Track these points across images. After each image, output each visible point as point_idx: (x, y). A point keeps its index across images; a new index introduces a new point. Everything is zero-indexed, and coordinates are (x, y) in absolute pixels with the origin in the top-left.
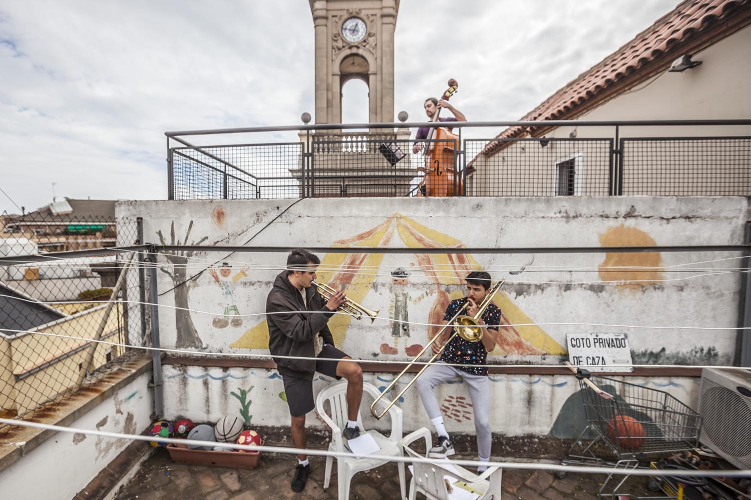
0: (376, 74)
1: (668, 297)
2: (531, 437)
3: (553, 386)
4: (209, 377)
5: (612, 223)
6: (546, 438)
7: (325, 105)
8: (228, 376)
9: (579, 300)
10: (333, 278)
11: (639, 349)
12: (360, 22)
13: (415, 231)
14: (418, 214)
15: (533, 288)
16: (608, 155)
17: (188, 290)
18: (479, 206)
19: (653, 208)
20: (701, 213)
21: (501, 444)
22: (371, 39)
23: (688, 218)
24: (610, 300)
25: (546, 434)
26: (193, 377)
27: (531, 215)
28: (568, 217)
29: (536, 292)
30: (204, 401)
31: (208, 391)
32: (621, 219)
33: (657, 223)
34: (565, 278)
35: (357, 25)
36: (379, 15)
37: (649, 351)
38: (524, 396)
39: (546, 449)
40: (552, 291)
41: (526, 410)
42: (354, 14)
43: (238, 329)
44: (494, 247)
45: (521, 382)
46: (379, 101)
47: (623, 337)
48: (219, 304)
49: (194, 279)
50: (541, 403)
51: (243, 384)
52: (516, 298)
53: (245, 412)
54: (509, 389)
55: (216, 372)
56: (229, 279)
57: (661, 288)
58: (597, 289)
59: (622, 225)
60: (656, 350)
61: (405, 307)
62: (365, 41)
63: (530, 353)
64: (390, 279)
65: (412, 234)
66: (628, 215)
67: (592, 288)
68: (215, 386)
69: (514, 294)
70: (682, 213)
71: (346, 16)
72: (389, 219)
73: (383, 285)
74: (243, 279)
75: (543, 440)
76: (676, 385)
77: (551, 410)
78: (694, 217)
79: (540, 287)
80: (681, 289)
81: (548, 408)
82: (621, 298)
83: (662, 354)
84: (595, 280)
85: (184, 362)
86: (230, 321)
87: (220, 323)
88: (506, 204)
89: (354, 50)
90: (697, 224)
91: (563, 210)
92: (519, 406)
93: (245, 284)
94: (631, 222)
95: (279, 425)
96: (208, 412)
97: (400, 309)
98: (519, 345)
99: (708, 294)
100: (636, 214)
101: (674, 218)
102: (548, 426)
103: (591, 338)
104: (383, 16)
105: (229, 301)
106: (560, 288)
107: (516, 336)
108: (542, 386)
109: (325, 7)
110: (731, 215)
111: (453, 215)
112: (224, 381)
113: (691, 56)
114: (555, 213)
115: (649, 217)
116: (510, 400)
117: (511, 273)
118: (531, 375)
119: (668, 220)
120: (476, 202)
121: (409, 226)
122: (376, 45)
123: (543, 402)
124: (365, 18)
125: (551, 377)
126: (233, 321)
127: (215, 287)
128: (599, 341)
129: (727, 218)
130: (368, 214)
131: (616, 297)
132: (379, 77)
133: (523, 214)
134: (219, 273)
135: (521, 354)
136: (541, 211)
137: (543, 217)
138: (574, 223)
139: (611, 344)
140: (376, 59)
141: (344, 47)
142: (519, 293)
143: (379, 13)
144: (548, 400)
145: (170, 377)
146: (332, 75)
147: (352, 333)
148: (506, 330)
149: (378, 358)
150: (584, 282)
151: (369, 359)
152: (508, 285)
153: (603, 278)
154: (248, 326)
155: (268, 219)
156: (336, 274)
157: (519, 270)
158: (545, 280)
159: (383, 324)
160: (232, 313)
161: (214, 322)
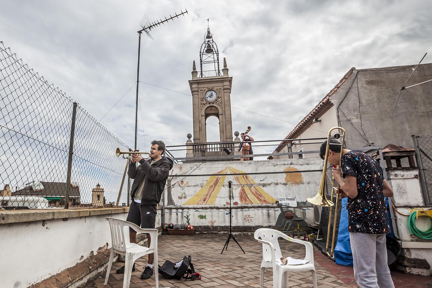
1: (305, 186)
3: (275, 211)
4: (178, 212)
5: (287, 166)
7: (198, 130)
8: (184, 211)
9: (280, 188)
11: (300, 201)
12: (214, 92)
13: (233, 170)
14: (234, 166)
16: (287, 149)
17: (171, 189)
19: (297, 162)
22: (219, 99)
24: (289, 188)
25: (274, 225)
26: (173, 212)
29: (268, 186)
30: (176, 219)
31: (177, 216)
32: (289, 165)
33: (299, 166)
34: (276, 182)
35: (212, 93)
37: (303, 202)
38: (267, 214)
40: (273, 185)
41: (268, 218)
42: (211, 89)
43: (185, 199)
44: (255, 173)
45: (265, 210)
47: (294, 197)
48: (180, 192)
49: (173, 185)
51: (188, 214)
53: (188, 222)
54: (262, 212)
55: (180, 211)
56: (183, 185)
57: (303, 183)
58: (285, 184)
59: (290, 167)
60: (305, 201)
62: (216, 100)
63: (269, 203)
66: (291, 164)
67: (284, 184)
68: (180, 214)
69: (262, 187)
70: (306, 163)
71: (207, 90)
72: (226, 168)
73: (226, 185)
74: (187, 185)
76: (309, 210)
77: (275, 218)
78: (309, 164)
79: (269, 184)
80: (309, 184)
81: (274, 218)
82: (292, 187)
83: (307, 202)
84: (284, 181)
85: (171, 209)
86: (183, 197)
87: (180, 198)
88: (258, 163)
89: (211, 105)
90: (310, 166)
91: (273, 163)
92: (266, 217)
93: (188, 186)
94: (292, 166)
95: (198, 226)
96: (177, 222)
97: (231, 192)
98: (265, 201)
99: (316, 185)
100: (293, 164)
101: (303, 164)
103: (285, 198)
104: (224, 89)
105: (183, 191)
106: (275, 184)
107: (264, 198)
108: (271, 211)
109: (197, 87)
111: (244, 166)
112: (182, 213)
113: (317, 119)
114: (271, 164)
115: (296, 164)
116: (263, 215)
117: (261, 181)
118: (268, 208)
119: (302, 165)
121: (232, 169)
122: (222, 102)
123: (273, 216)
124: (216, 90)
125: (274, 208)
126: (184, 197)
128: (287, 199)
129: (318, 164)
130: (221, 167)
131: (291, 186)
132: (223, 116)
134: (180, 183)
135: (266, 204)
136: (267, 164)
138: (276, 167)
139: (291, 199)
140: (222, 108)
141: (206, 103)
142: (263, 186)
143: (222, 88)
145: (167, 213)
146: (201, 116)
147: (217, 199)
148: (261, 197)
149: (225, 206)
150: (281, 182)
151: (223, 206)
152: (260, 184)
153: (286, 181)
154: (188, 198)
155: (194, 169)
156: (213, 183)
157: (263, 180)
158: (270, 182)
159: (226, 196)
160: (184, 195)
161: (179, 197)
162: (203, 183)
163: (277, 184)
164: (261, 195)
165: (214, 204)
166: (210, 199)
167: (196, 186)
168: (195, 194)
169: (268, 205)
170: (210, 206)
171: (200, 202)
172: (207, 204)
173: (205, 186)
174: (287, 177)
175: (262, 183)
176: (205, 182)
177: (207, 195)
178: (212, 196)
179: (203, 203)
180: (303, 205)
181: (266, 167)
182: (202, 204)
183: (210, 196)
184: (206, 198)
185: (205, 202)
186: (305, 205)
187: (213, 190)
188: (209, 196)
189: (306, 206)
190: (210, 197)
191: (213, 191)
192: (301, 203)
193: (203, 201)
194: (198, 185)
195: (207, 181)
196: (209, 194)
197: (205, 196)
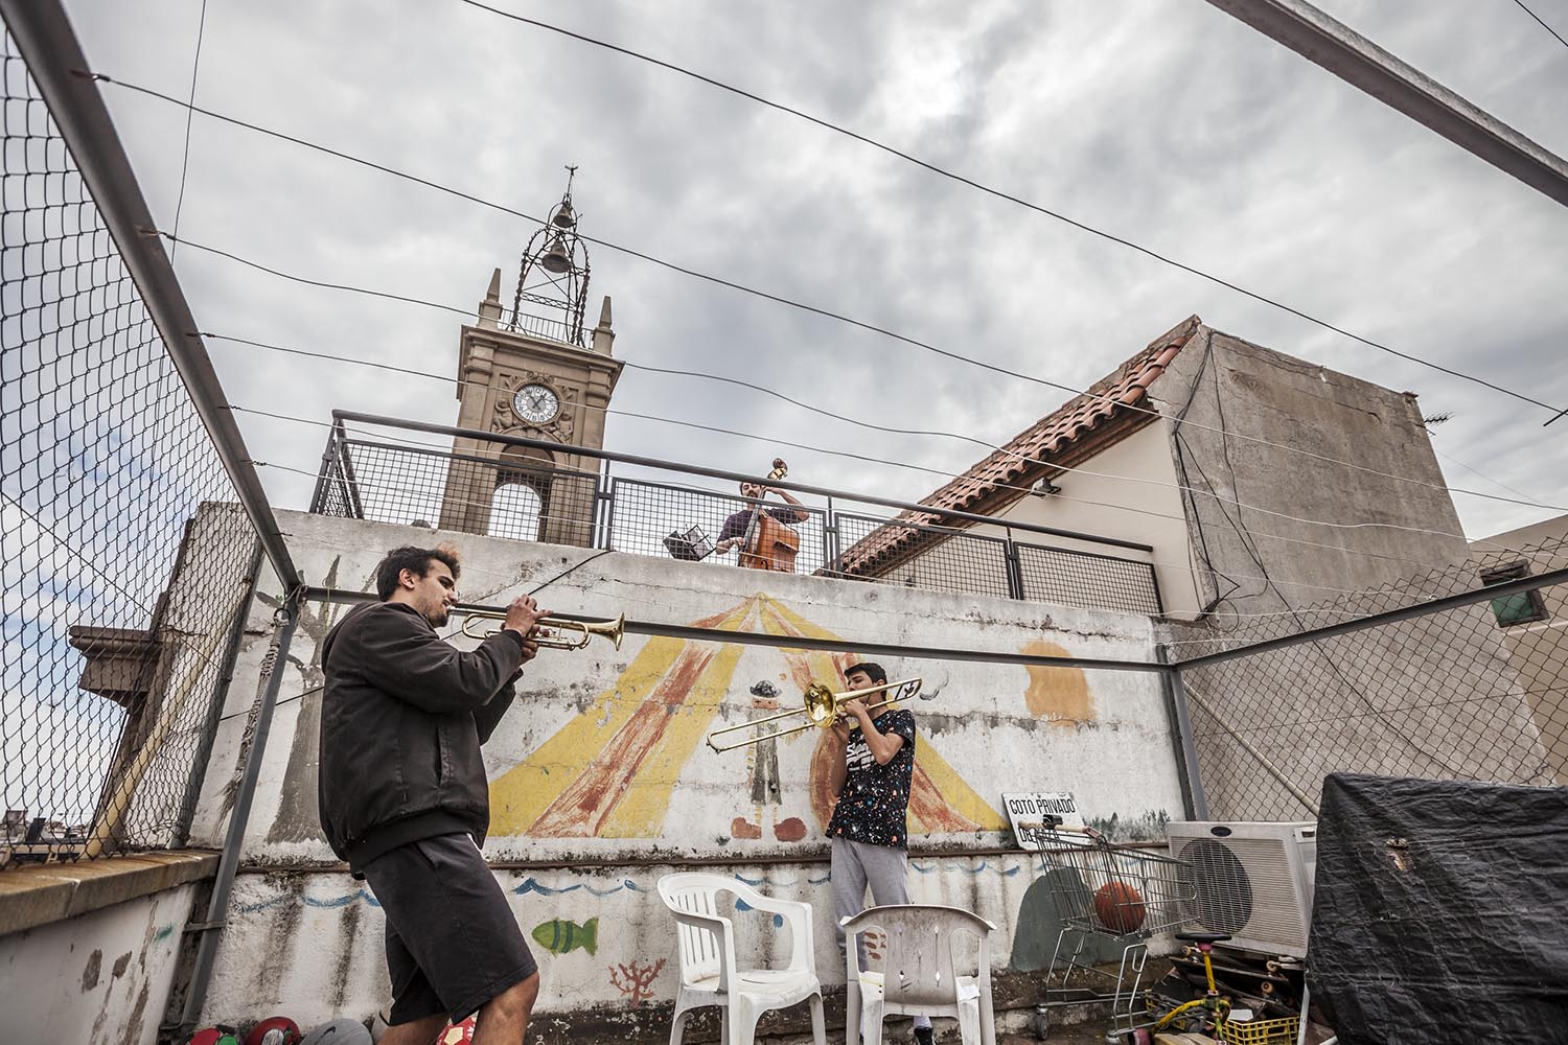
1: (1106, 738)
3: (1003, 874)
4: (362, 901)
5: (1031, 634)
6: (1007, 974)
9: (1010, 741)
10: (652, 694)
11: (1089, 815)
13: (787, 623)
14: (791, 598)
15: (952, 720)
16: (1002, 560)
18: (873, 596)
19: (1068, 620)
20: (1114, 632)
23: (1103, 635)
24: (1046, 743)
25: (1005, 966)
26: (319, 904)
27: (937, 615)
28: (981, 622)
29: (956, 727)
30: (336, 967)
31: (351, 940)
32: (1038, 631)
33: (1076, 636)
34: (990, 709)
37: (1100, 820)
38: (967, 895)
39: (1012, 991)
40: (976, 726)
45: (960, 871)
47: (1069, 796)
50: (991, 908)
52: (932, 737)
54: (944, 885)
57: (1096, 726)
58: (1029, 725)
59: (1040, 637)
60: (1108, 817)
61: (773, 749)
63: (960, 828)
64: (748, 699)
65: (782, 627)
66: (1046, 626)
67: (1022, 723)
69: (928, 731)
70: (1098, 631)
72: (749, 601)
73: (738, 709)
75: (1003, 979)
77: (1006, 919)
78: (1109, 635)
79: (961, 721)
80: (1116, 728)
81: (1002, 916)
82: (1056, 740)
83: (1115, 823)
84: (1024, 713)
85: (296, 872)
88: (908, 596)
90: (1113, 643)
91: (975, 611)
94: (1049, 636)
96: (340, 999)
97: (765, 754)
98: (943, 814)
99: (1143, 736)
100: (1053, 625)
101: (1090, 634)
102: (1006, 950)
103: (1034, 799)
106: (986, 723)
107: (938, 799)
108: (988, 876)
110: (1140, 635)
111: (840, 604)
114: (967, 616)
115: (1066, 631)
117: (922, 697)
118: (971, 856)
119: (1085, 636)
120: (869, 590)
123: (994, 905)
128: (1043, 804)
130: (717, 589)
131: (1050, 737)
133: (929, 612)
135: (949, 831)
136: (950, 611)
137: (953, 619)
138: (988, 628)
139: (1057, 807)
142: (935, 729)
144: (1000, 902)
145: (250, 909)
147: (680, 798)
148: (924, 789)
149: (727, 846)
150: (1012, 714)
151: (711, 849)
153: (1032, 710)
155: (539, 578)
156: (659, 684)
158: (965, 710)
159: (736, 781)
162: (593, 678)
163: (994, 721)
164: (923, 779)
165: (651, 835)
166: (629, 793)
167: (539, 694)
168: (522, 757)
169: (959, 838)
170: (626, 845)
171: (555, 818)
172: (603, 829)
173: (607, 706)
174: (1032, 688)
175: (930, 712)
176: (607, 673)
177: (613, 766)
178: (643, 773)
179: (580, 827)
180: (1102, 836)
181: (944, 625)
182: (567, 835)
183: (632, 772)
184: (604, 791)
185: (595, 816)
186: (1112, 837)
187: (658, 735)
188: (623, 772)
190: (633, 779)
191: (652, 742)
192: (1096, 824)
193: (577, 811)
194: (552, 694)
195: (621, 668)
196: (629, 760)
197: (597, 774)
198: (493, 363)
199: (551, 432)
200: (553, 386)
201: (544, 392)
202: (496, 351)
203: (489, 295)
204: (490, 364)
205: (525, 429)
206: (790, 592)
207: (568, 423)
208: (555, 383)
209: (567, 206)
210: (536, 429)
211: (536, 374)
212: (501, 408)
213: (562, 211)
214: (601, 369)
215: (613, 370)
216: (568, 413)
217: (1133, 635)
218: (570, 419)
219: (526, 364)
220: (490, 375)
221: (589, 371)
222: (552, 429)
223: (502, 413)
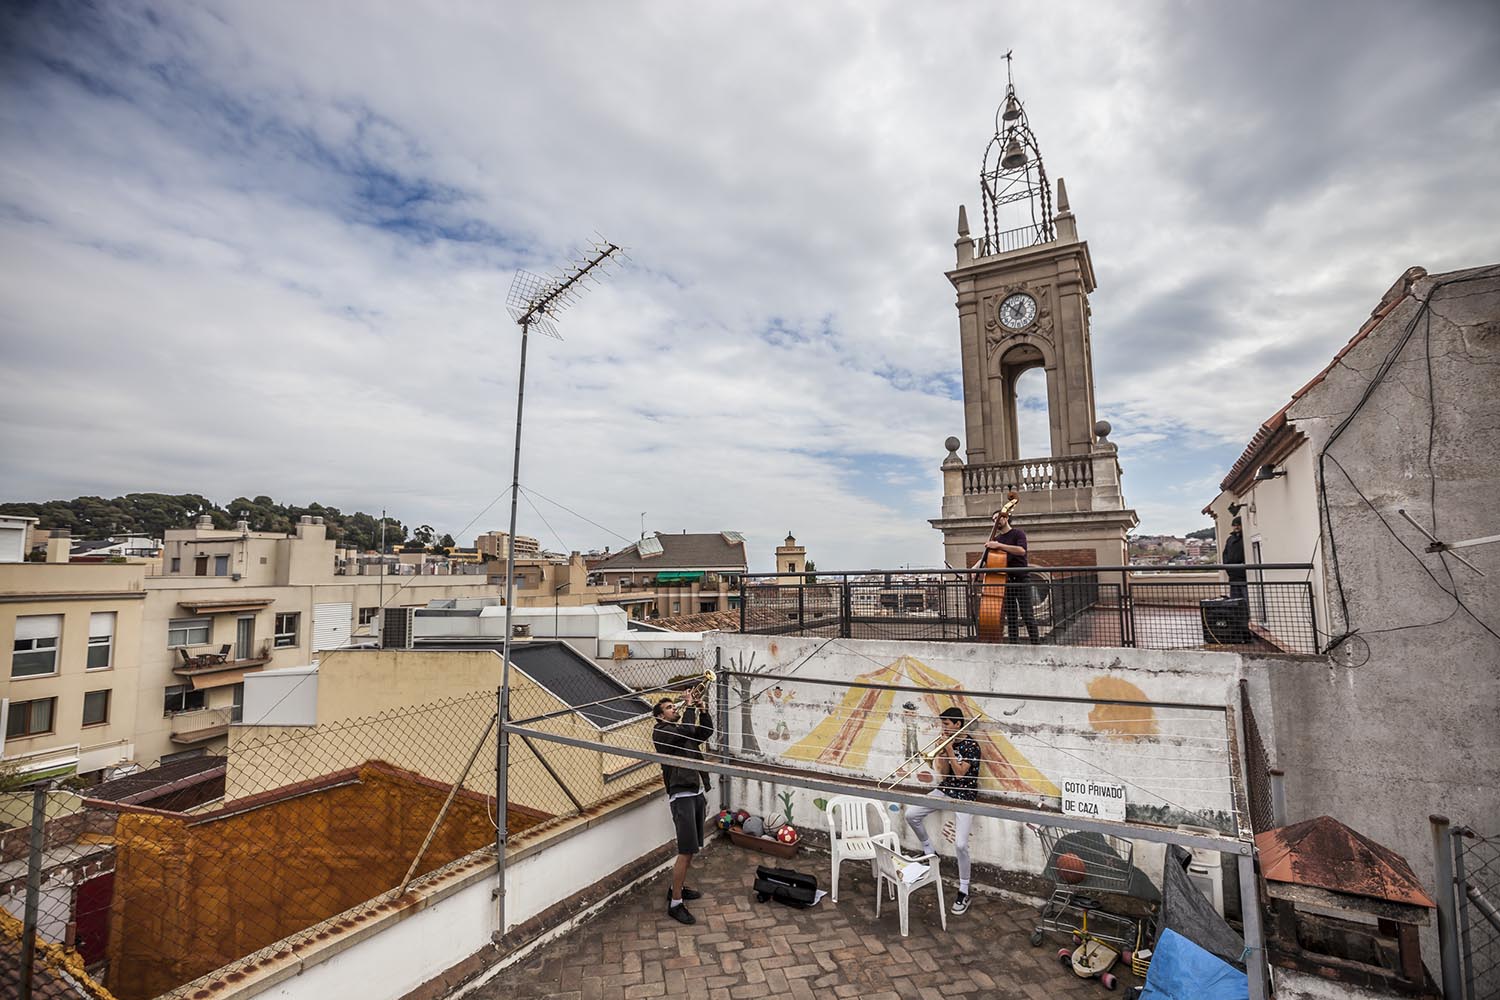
0: (1055, 369)
1: (1165, 751)
2: (1025, 874)
5: (1098, 673)
6: (1039, 877)
7: (980, 423)
10: (858, 706)
11: (1140, 802)
13: (920, 670)
14: (922, 656)
15: (1026, 729)
17: (751, 707)
18: (973, 652)
19: (1139, 660)
20: (1190, 667)
21: (996, 875)
22: (1044, 321)
23: (1175, 672)
24: (1104, 749)
25: (1040, 873)
27: (1019, 662)
28: (1054, 665)
29: (1029, 733)
30: (759, 800)
31: (761, 789)
32: (1106, 669)
33: (1145, 675)
34: (1058, 723)
36: (1053, 285)
37: (1151, 807)
38: (1016, 831)
39: (1038, 887)
40: (1044, 735)
41: (1018, 846)
43: (787, 742)
44: (987, 691)
46: (1062, 408)
47: (1119, 787)
48: (773, 720)
49: (756, 697)
51: (787, 788)
52: (1011, 738)
53: (788, 812)
56: (780, 700)
57: (1156, 741)
58: (1090, 737)
59: (1109, 676)
60: (1160, 805)
61: (915, 736)
62: (1035, 325)
63: (1029, 793)
64: (901, 711)
65: (918, 673)
66: (1114, 666)
67: (1084, 734)
68: (767, 786)
69: (1009, 734)
70: (1169, 667)
72: (900, 659)
73: (897, 715)
74: (790, 701)
75: (1036, 879)
78: (1183, 671)
79: (1034, 730)
80: (1179, 744)
82: (1114, 748)
83: (1166, 810)
84: (1085, 727)
86: (781, 735)
87: (773, 736)
88: (996, 651)
89: (1020, 340)
90: (1186, 680)
91: (1049, 658)
92: (1012, 842)
93: (792, 705)
94: (1116, 673)
95: (813, 828)
96: (761, 809)
97: (910, 737)
98: (1018, 783)
100: (1121, 665)
101: (1161, 671)
102: (1042, 866)
103: (1087, 785)
104: (1059, 286)
105: (780, 718)
106: (1053, 732)
107: (1014, 775)
110: (1223, 671)
111: (951, 658)
112: (774, 783)
114: (1041, 661)
115: (1135, 670)
116: (1004, 833)
117: (1005, 713)
119: (1155, 673)
120: (970, 648)
122: (1053, 326)
123: (1035, 840)
124: (1033, 293)
126: (783, 735)
127: (770, 706)
128: (1094, 789)
129: (1220, 675)
130: (883, 654)
131: (1109, 746)
132: (1060, 373)
133: (1011, 660)
134: (773, 695)
135: (1021, 793)
136: (1028, 659)
137: (1030, 664)
138: (1060, 672)
139: (1106, 792)
140: (1054, 347)
142: (1014, 733)
143: (1053, 282)
146: (989, 379)
147: (872, 755)
148: (1005, 767)
149: (895, 779)
150: (1076, 728)
151: (889, 780)
152: (1003, 725)
153: (1093, 725)
154: (794, 740)
155: (808, 654)
156: (859, 702)
157: (1012, 711)
158: (1037, 723)
159: (898, 750)
160: (783, 728)
161: (769, 734)
163: (1060, 731)
164: (1004, 761)
165: (862, 768)
166: (851, 751)
167: (813, 706)
168: (810, 731)
169: (1027, 797)
170: (852, 773)
171: (824, 757)
172: (842, 765)
173: (840, 711)
174: (1095, 715)
175: (1010, 723)
176: (838, 696)
177: (843, 738)
178: (856, 742)
179: (833, 762)
180: (1151, 817)
181: (1025, 668)
182: (829, 764)
183: (852, 741)
184: (841, 748)
185: (839, 758)
186: (1159, 819)
187: (861, 726)
188: (847, 741)
189: (1165, 822)
190: (852, 745)
191: (859, 729)
192: (1146, 808)
193: (832, 755)
194: (818, 706)
196: (850, 736)
197: (838, 741)
198: (975, 292)
199: (1035, 332)
200: (1027, 290)
201: (1021, 298)
202: (975, 280)
203: (961, 233)
204: (973, 294)
205: (1013, 338)
206: (921, 653)
207: (1047, 318)
208: (1029, 287)
209: (1011, 98)
210: (1021, 334)
211: (1011, 287)
212: (991, 326)
213: (1008, 106)
214: (1065, 257)
215: (1078, 253)
216: (1045, 309)
217: (1214, 671)
218: (1048, 314)
219: (1000, 281)
220: (976, 303)
221: (1056, 263)
222: (1034, 329)
223: (991, 331)
